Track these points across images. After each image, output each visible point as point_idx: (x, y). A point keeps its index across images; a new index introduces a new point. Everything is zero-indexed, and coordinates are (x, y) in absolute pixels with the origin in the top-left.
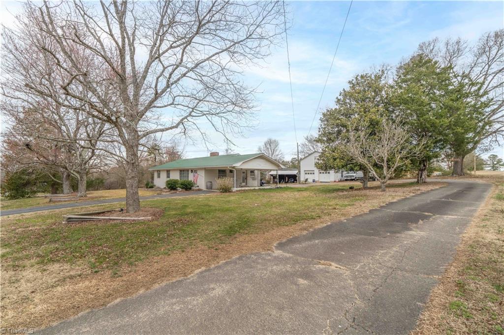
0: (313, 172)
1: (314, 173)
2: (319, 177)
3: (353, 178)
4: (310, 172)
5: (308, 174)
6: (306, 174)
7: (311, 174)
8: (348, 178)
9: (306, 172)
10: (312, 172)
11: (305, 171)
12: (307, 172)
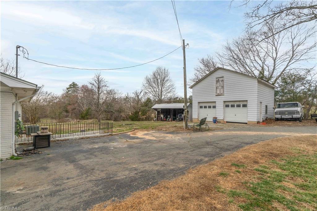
0: (214, 105)
1: (214, 107)
2: (224, 113)
3: (295, 116)
4: (207, 105)
5: (205, 107)
6: (201, 107)
7: (210, 107)
8: (283, 117)
9: (201, 105)
10: (212, 105)
11: (199, 103)
12: (203, 105)
